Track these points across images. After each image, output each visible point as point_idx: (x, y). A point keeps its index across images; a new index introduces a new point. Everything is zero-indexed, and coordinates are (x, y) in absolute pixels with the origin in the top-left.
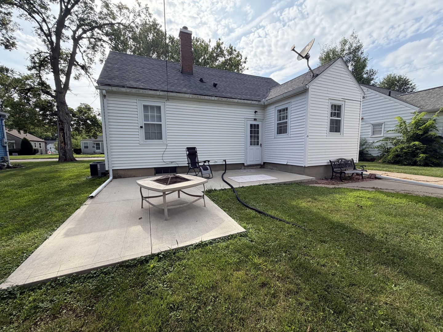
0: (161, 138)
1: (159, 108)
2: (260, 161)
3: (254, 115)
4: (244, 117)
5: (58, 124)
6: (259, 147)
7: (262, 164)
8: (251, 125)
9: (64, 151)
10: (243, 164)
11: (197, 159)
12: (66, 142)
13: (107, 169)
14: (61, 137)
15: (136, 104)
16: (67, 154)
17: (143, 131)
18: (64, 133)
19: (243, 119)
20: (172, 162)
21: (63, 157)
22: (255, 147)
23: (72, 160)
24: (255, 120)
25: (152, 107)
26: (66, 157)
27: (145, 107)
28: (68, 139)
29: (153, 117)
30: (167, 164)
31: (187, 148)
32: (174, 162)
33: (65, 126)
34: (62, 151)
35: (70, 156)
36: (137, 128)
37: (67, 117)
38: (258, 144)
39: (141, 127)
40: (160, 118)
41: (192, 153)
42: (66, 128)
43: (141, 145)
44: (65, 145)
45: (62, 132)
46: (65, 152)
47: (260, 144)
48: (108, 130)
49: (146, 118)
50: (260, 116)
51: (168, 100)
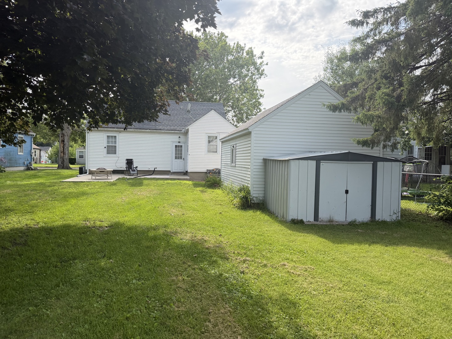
0: (115, 153)
1: (115, 137)
2: (183, 169)
3: (178, 140)
4: (170, 141)
5: (60, 137)
6: (182, 160)
7: (185, 172)
8: (176, 146)
9: (62, 160)
10: (170, 171)
11: (132, 166)
12: (65, 152)
13: (86, 169)
14: (62, 147)
15: (103, 135)
16: (65, 163)
17: (106, 149)
18: (64, 144)
19: (170, 142)
20: (121, 167)
21: (62, 165)
22: (179, 161)
23: (68, 168)
24: (179, 142)
25: (112, 137)
26: (64, 165)
27: (108, 137)
28: (67, 149)
29: (112, 141)
30: (118, 168)
31: (126, 159)
32: (122, 167)
33: (66, 138)
34: (61, 159)
35: (66, 165)
36: (103, 148)
37: (67, 131)
38: (181, 158)
39: (105, 147)
40: (115, 142)
41: (130, 162)
42: (66, 140)
43: (105, 157)
44: (64, 155)
45: (63, 143)
46: (64, 161)
47: (183, 158)
48: (88, 149)
49: (108, 142)
50: (182, 140)
51: (120, 132)
